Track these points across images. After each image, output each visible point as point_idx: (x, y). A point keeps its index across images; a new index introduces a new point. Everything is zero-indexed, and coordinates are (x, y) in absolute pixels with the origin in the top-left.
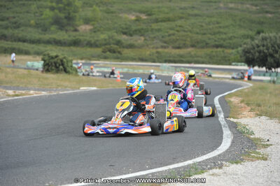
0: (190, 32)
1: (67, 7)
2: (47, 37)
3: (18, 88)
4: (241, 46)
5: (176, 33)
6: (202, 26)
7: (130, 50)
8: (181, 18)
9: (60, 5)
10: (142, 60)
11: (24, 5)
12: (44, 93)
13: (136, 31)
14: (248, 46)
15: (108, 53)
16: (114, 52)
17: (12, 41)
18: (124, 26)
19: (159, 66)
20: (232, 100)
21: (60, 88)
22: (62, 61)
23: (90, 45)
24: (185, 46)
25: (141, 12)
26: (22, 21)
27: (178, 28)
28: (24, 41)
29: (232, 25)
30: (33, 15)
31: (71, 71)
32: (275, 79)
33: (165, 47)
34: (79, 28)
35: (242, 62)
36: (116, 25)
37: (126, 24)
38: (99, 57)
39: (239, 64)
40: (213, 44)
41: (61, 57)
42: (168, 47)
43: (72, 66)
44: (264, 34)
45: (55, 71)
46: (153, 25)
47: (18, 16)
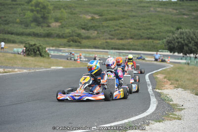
0: (130, 28)
1: (42, 10)
2: (28, 31)
3: (7, 67)
4: (165, 38)
5: (120, 28)
6: (138, 24)
7: (87, 40)
8: (124, 18)
9: (38, 8)
10: (96, 47)
11: (12, 8)
12: (25, 71)
13: (91, 27)
14: (170, 38)
15: (71, 42)
16: (76, 42)
17: (3, 34)
18: (83, 24)
19: (107, 52)
20: (158, 76)
21: (36, 67)
22: (38, 48)
23: (59, 36)
24: (126, 38)
25: (95, 14)
26: (11, 19)
27: (121, 25)
28: (12, 34)
29: (159, 23)
30: (18, 15)
31: (44, 55)
32: (189, 62)
33: (112, 39)
34: (51, 25)
35: (166, 49)
36: (77, 23)
37: (85, 22)
38: (65, 46)
39: (164, 51)
40: (146, 36)
41: (38, 45)
42: (114, 39)
43: (45, 52)
44: (181, 30)
45: (33, 55)
46: (103, 23)
47: (8, 16)
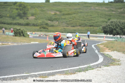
0: (79, 19)
1: (24, 9)
2: (15, 22)
4: (101, 26)
5: (72, 20)
6: (84, 17)
7: (52, 27)
8: (75, 13)
9: (21, 8)
11: (4, 7)
12: (15, 44)
13: (54, 19)
14: (105, 25)
15: (42, 29)
16: (45, 28)
18: (49, 17)
19: (65, 35)
21: (22, 42)
22: (22, 31)
23: (34, 25)
24: (76, 26)
25: (57, 11)
26: (4, 15)
27: (74, 18)
28: (4, 24)
29: (97, 17)
30: (8, 12)
31: (26, 36)
32: (117, 39)
33: (67, 26)
34: (29, 18)
36: (46, 17)
37: (50, 16)
38: (38, 31)
39: (101, 33)
40: (89, 25)
42: (69, 26)
43: (26, 34)
44: (111, 20)
45: (19, 36)
46: (62, 16)
47: (2, 13)
